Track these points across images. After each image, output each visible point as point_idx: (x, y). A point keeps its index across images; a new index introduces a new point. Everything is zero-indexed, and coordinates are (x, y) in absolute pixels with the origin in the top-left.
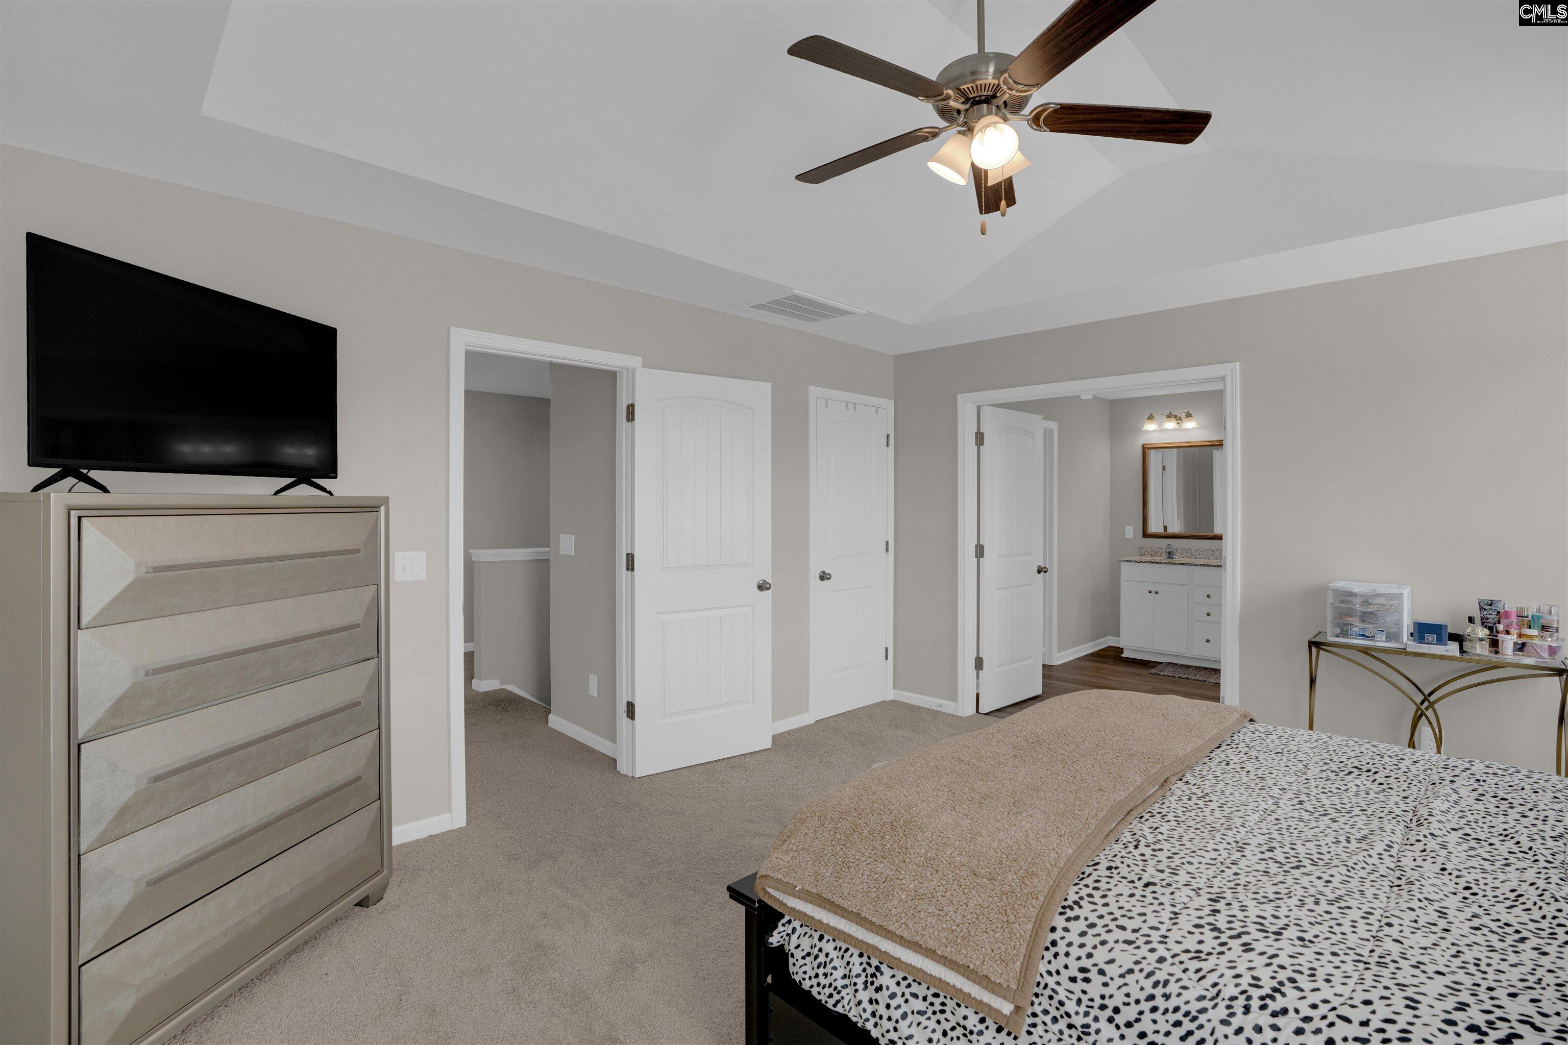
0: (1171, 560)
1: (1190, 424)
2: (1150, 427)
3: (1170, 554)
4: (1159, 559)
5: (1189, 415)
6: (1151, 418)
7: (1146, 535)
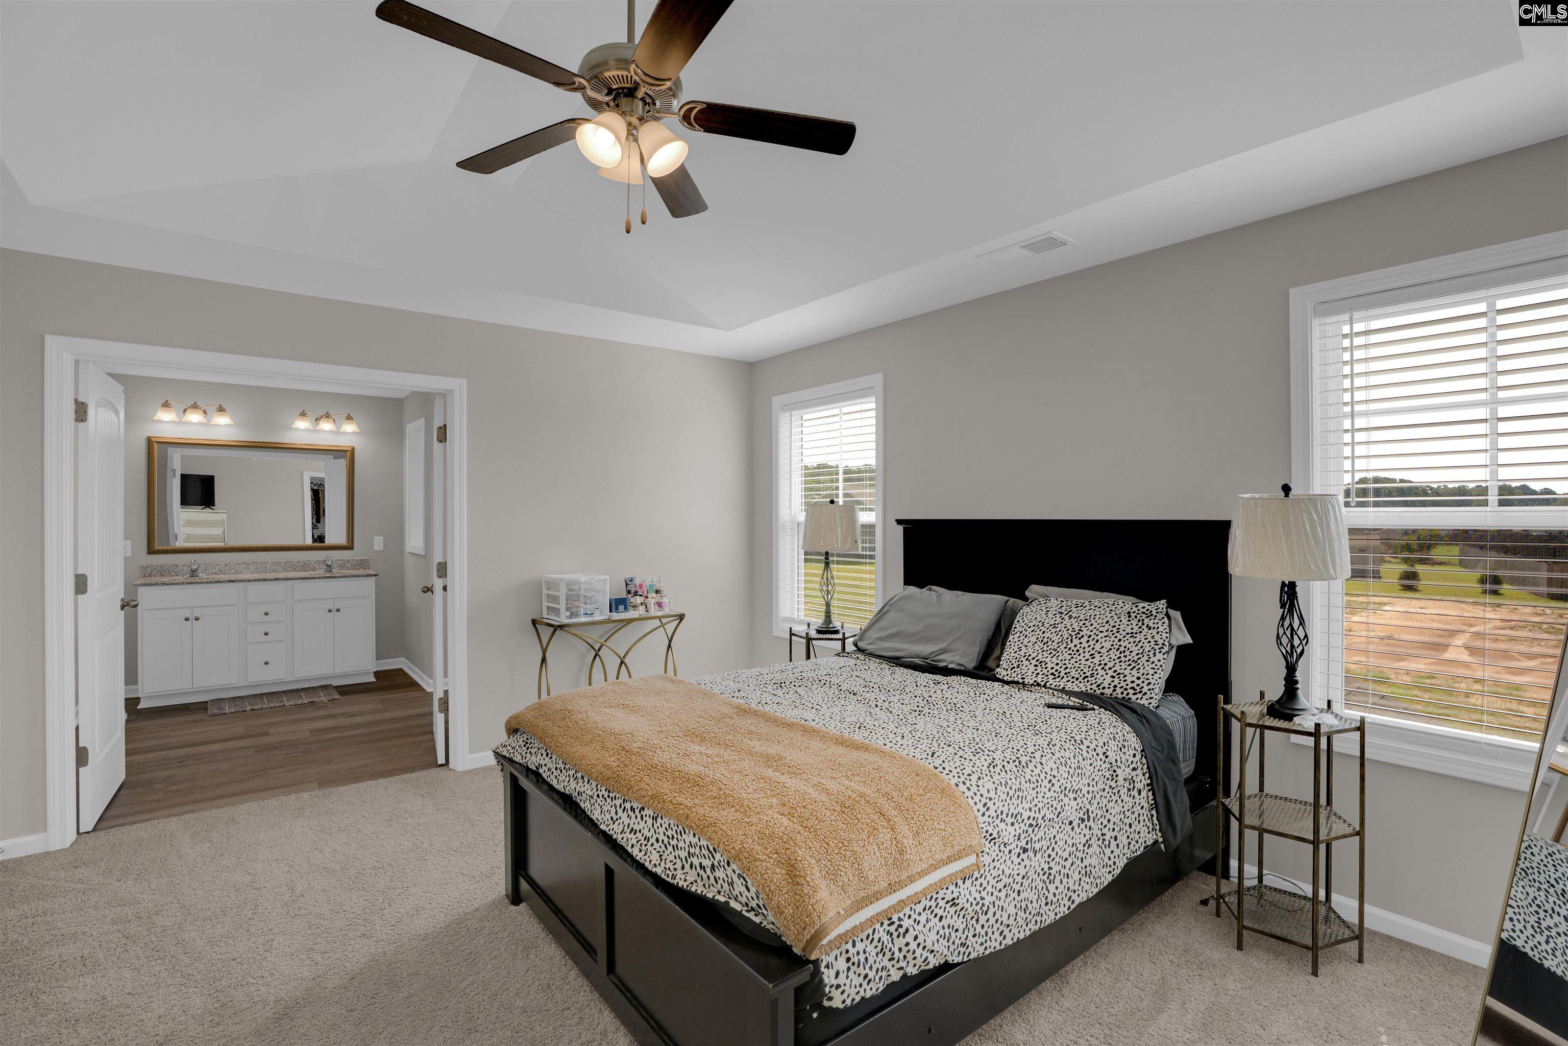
0: (197, 580)
1: (223, 420)
2: (165, 416)
3: (193, 573)
4: (180, 579)
5: (221, 410)
6: (166, 405)
7: (151, 551)
